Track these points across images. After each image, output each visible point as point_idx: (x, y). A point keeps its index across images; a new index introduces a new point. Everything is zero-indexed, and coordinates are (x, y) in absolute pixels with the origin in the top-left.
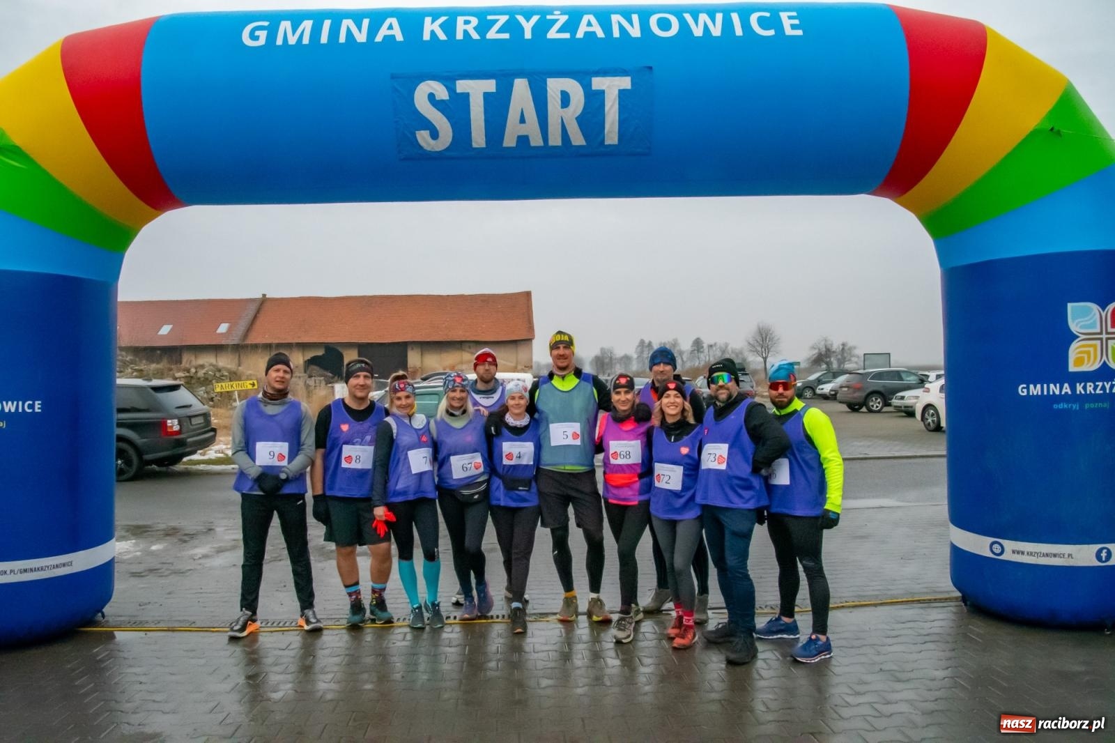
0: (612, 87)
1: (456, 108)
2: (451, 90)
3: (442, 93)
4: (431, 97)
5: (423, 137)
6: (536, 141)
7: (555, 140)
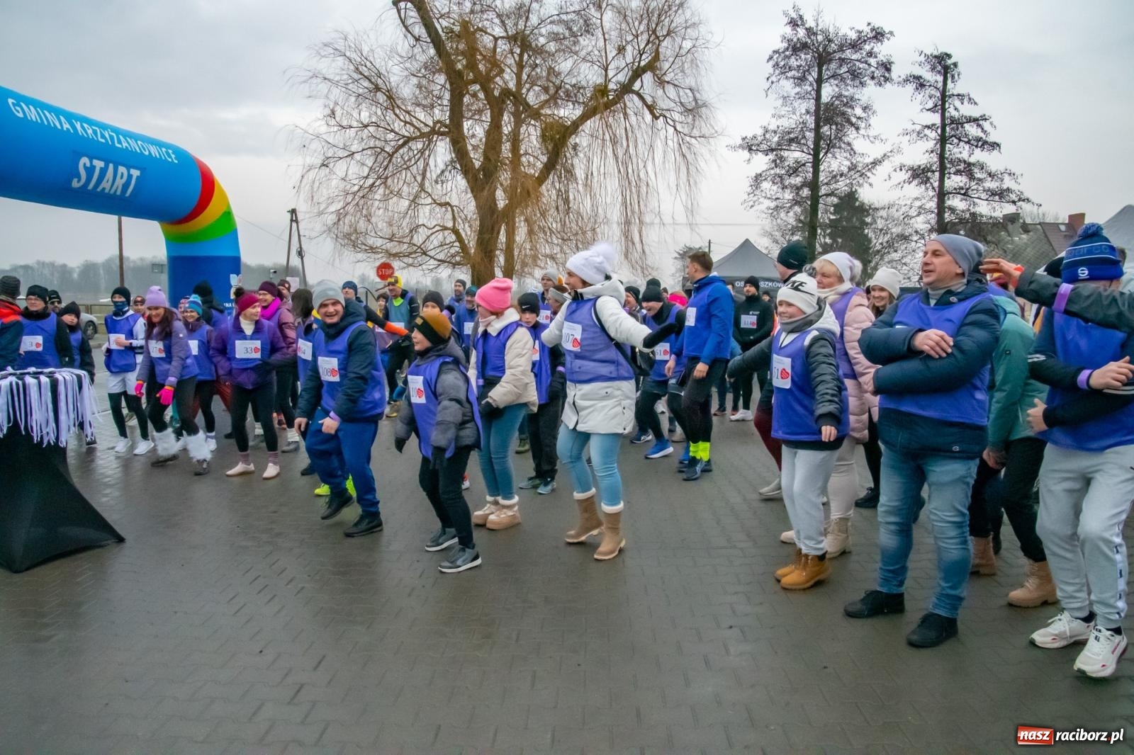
0: (136, 173)
1: (90, 171)
2: (91, 163)
3: (88, 165)
4: (85, 164)
5: (75, 180)
6: (107, 191)
7: (112, 192)
